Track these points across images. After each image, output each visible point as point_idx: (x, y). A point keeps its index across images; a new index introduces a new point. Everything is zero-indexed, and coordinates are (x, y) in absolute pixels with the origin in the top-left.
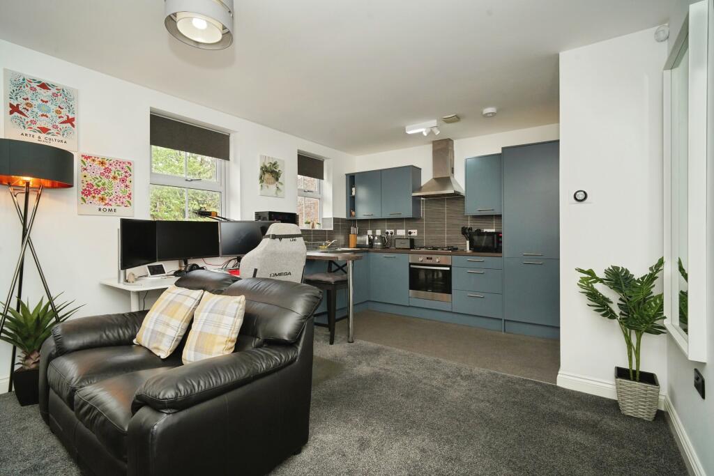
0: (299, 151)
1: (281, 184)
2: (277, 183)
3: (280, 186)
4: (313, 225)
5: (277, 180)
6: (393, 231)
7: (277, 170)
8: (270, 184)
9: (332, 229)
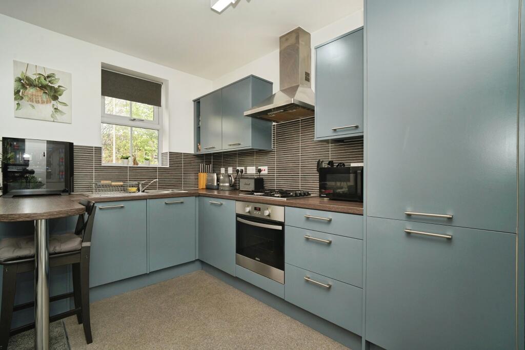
0: (103, 65)
1: (65, 104)
2: (53, 102)
3: (60, 107)
4: (135, 160)
5: (55, 98)
6: (243, 168)
7: (56, 86)
8: (38, 102)
9: (168, 166)
